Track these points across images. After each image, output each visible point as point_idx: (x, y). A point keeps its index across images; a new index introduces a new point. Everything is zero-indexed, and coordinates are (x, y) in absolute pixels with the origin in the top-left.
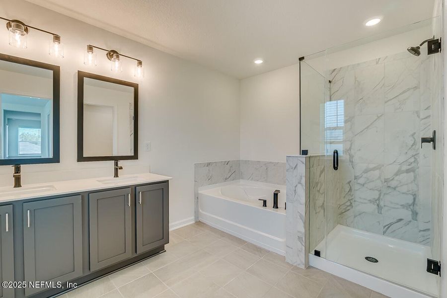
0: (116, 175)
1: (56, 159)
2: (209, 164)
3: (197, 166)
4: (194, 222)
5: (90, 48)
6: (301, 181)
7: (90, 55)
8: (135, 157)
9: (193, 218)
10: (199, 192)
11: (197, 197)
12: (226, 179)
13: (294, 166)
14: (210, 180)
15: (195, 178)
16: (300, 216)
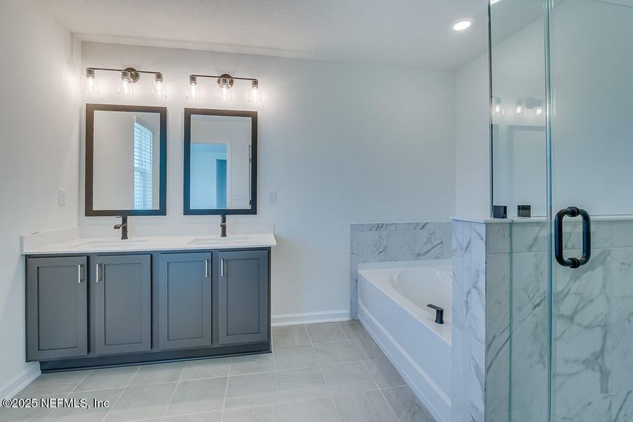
0: (224, 234)
1: (162, 211)
2: (379, 227)
3: (355, 228)
4: (348, 319)
5: (193, 78)
6: (477, 282)
7: (193, 87)
8: (253, 211)
9: (347, 311)
10: (360, 272)
11: (355, 281)
12: (419, 255)
13: (465, 245)
14: (383, 254)
15: (351, 247)
16: (475, 368)
